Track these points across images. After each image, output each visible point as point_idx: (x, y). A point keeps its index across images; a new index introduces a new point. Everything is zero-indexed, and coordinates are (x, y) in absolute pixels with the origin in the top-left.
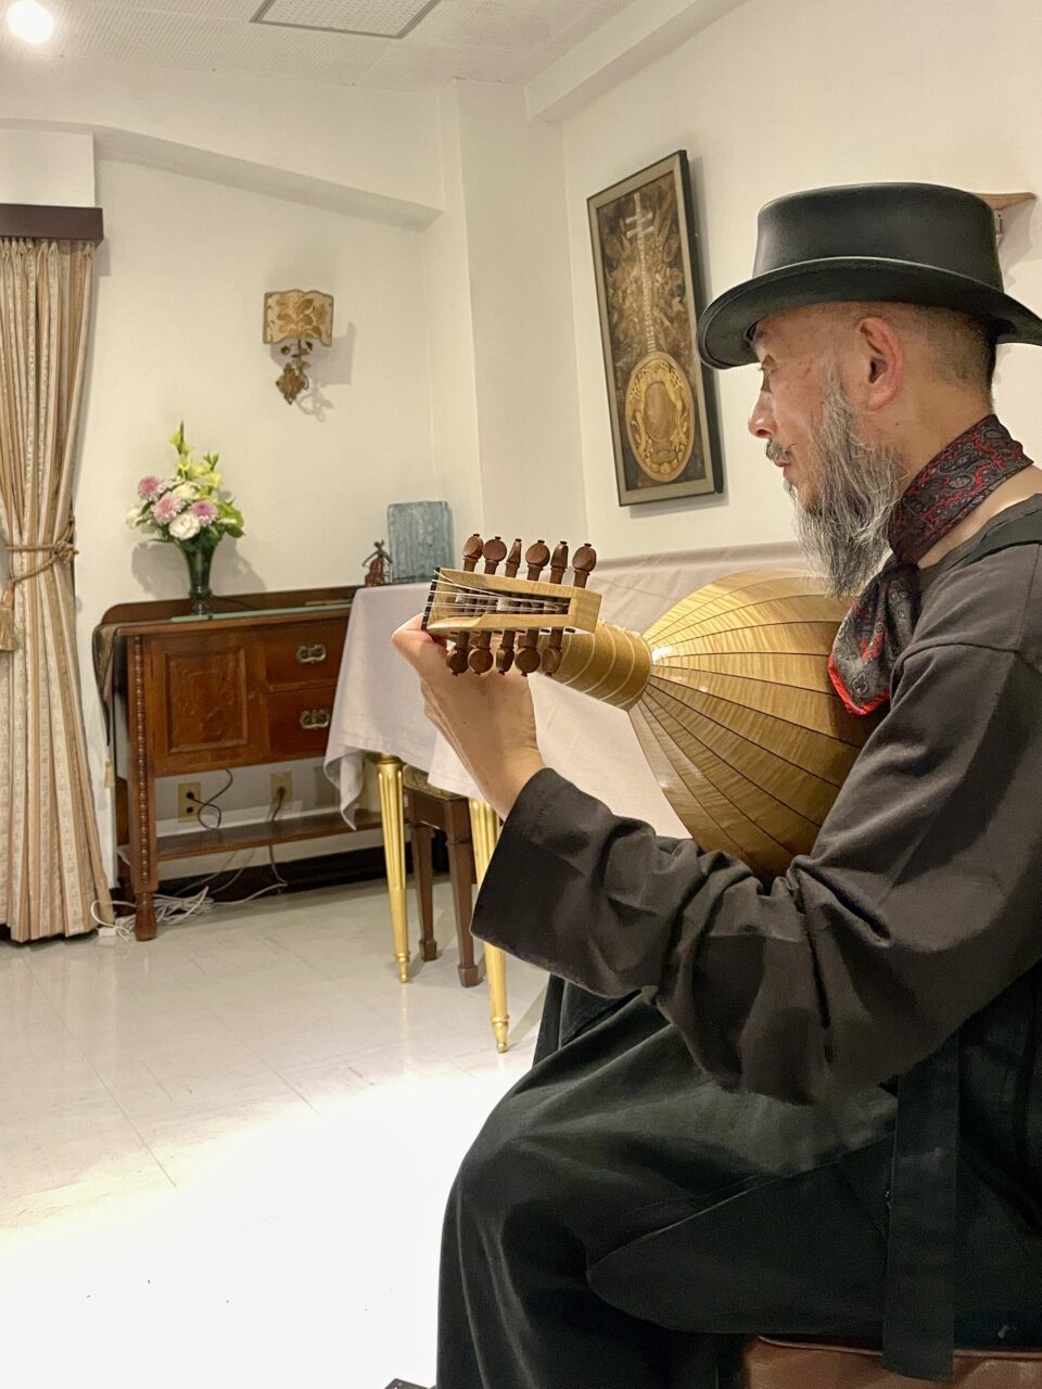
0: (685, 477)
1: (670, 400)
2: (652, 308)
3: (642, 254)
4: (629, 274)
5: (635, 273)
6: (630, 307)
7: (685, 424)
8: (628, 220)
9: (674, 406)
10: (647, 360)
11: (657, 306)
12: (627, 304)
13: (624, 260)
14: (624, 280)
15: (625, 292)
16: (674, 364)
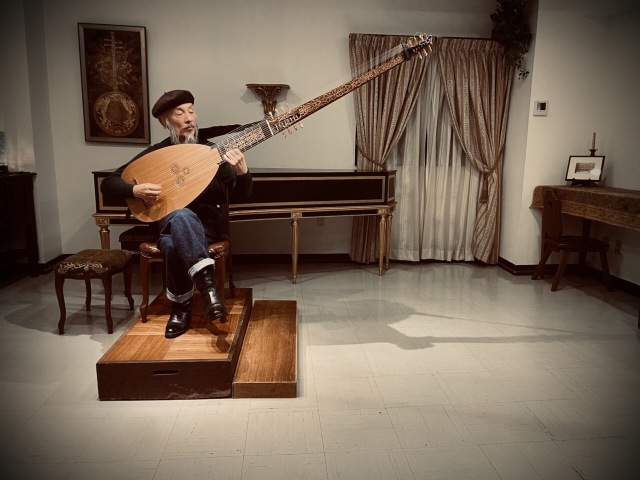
0: (130, 136)
1: (125, 110)
2: (118, 75)
3: (114, 56)
4: (104, 60)
5: (108, 59)
6: (103, 72)
7: (134, 119)
8: (105, 40)
9: (128, 112)
10: (111, 93)
11: (121, 76)
12: (101, 70)
13: (102, 54)
14: (100, 60)
15: (101, 65)
16: (129, 97)
